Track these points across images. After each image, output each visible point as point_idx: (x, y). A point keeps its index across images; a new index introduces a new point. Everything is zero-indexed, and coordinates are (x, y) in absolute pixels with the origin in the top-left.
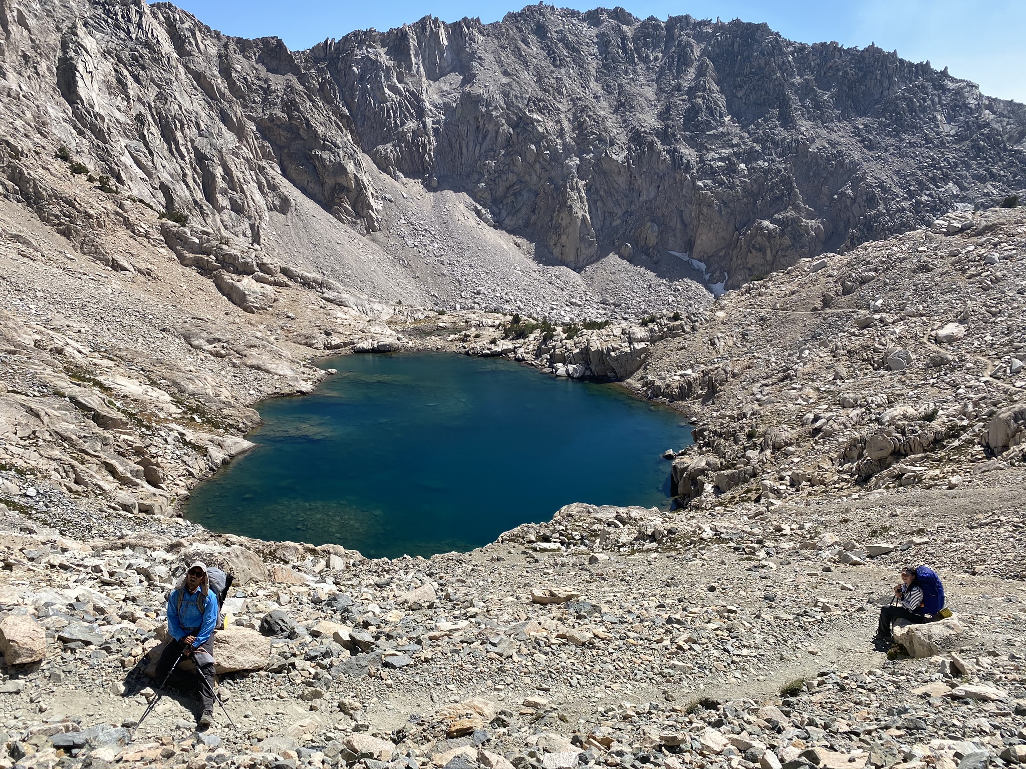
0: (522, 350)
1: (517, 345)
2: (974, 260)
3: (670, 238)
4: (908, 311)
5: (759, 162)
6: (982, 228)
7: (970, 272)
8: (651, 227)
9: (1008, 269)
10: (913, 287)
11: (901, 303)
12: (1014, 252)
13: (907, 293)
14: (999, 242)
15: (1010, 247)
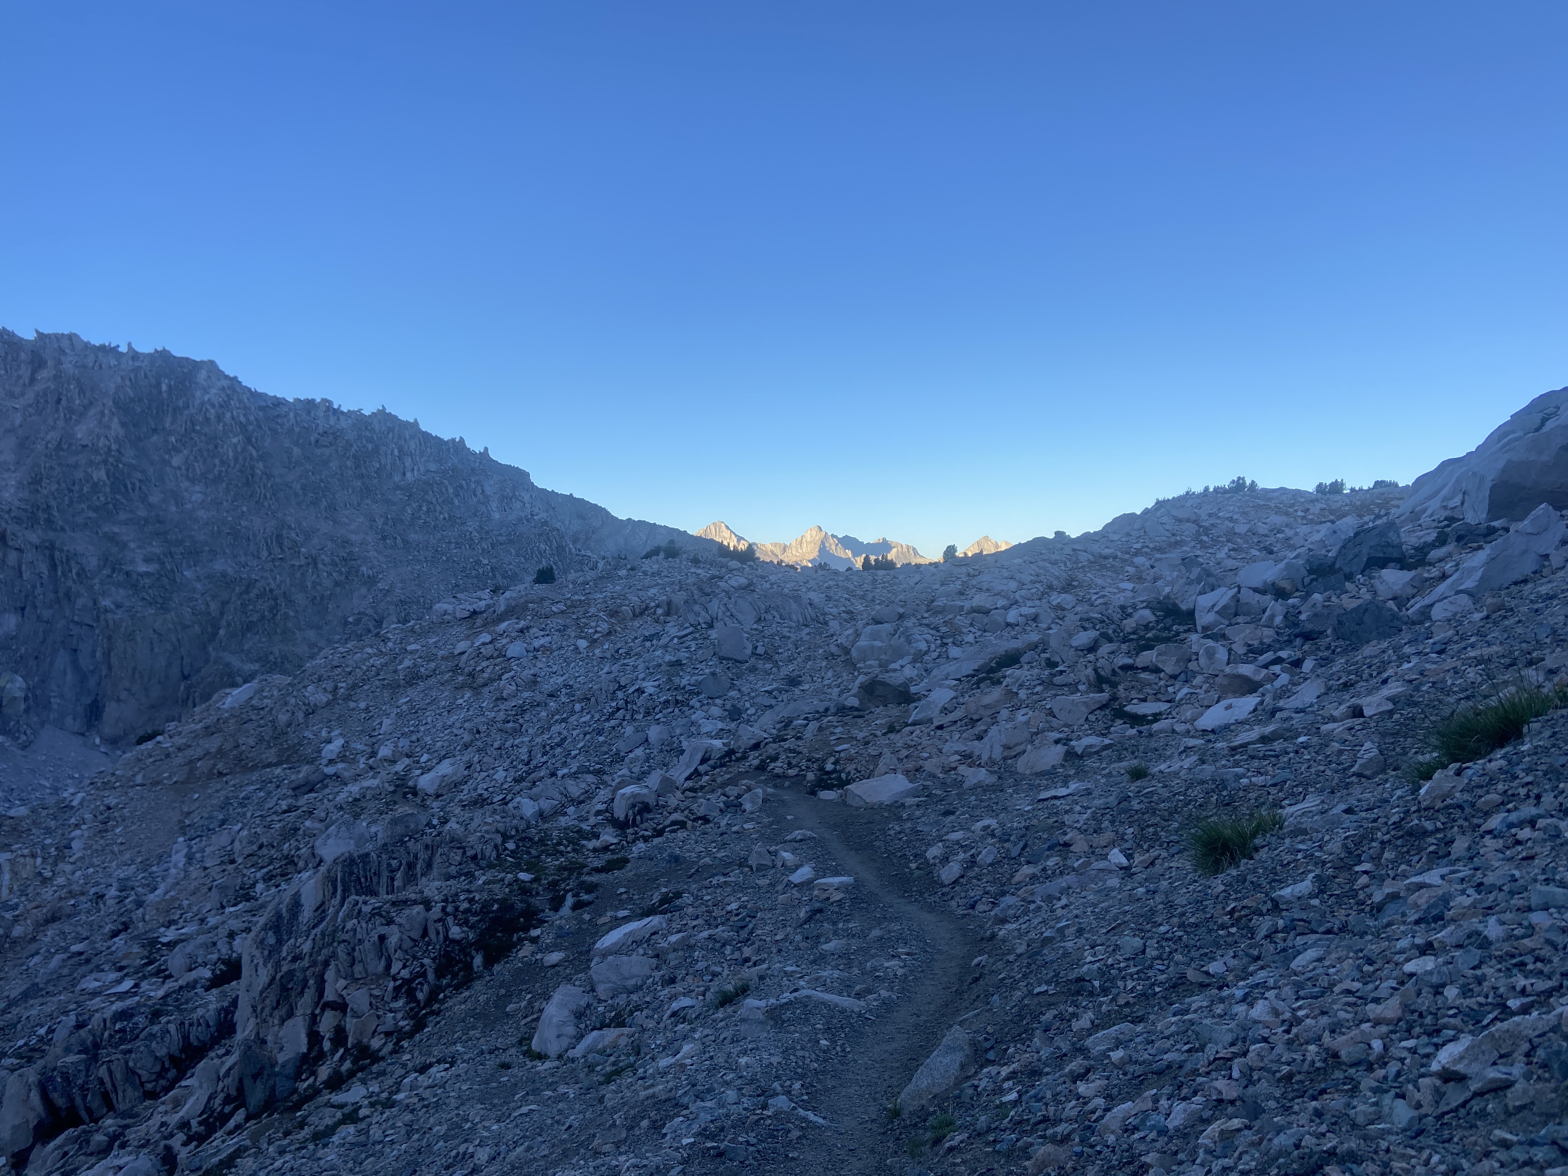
2: (492, 657)
3: (52, 700)
4: (385, 751)
5: (219, 565)
6: (502, 608)
7: (486, 675)
8: (12, 681)
9: (539, 665)
10: (395, 711)
11: (374, 740)
12: (548, 639)
13: (387, 722)
14: (528, 628)
15: (542, 633)
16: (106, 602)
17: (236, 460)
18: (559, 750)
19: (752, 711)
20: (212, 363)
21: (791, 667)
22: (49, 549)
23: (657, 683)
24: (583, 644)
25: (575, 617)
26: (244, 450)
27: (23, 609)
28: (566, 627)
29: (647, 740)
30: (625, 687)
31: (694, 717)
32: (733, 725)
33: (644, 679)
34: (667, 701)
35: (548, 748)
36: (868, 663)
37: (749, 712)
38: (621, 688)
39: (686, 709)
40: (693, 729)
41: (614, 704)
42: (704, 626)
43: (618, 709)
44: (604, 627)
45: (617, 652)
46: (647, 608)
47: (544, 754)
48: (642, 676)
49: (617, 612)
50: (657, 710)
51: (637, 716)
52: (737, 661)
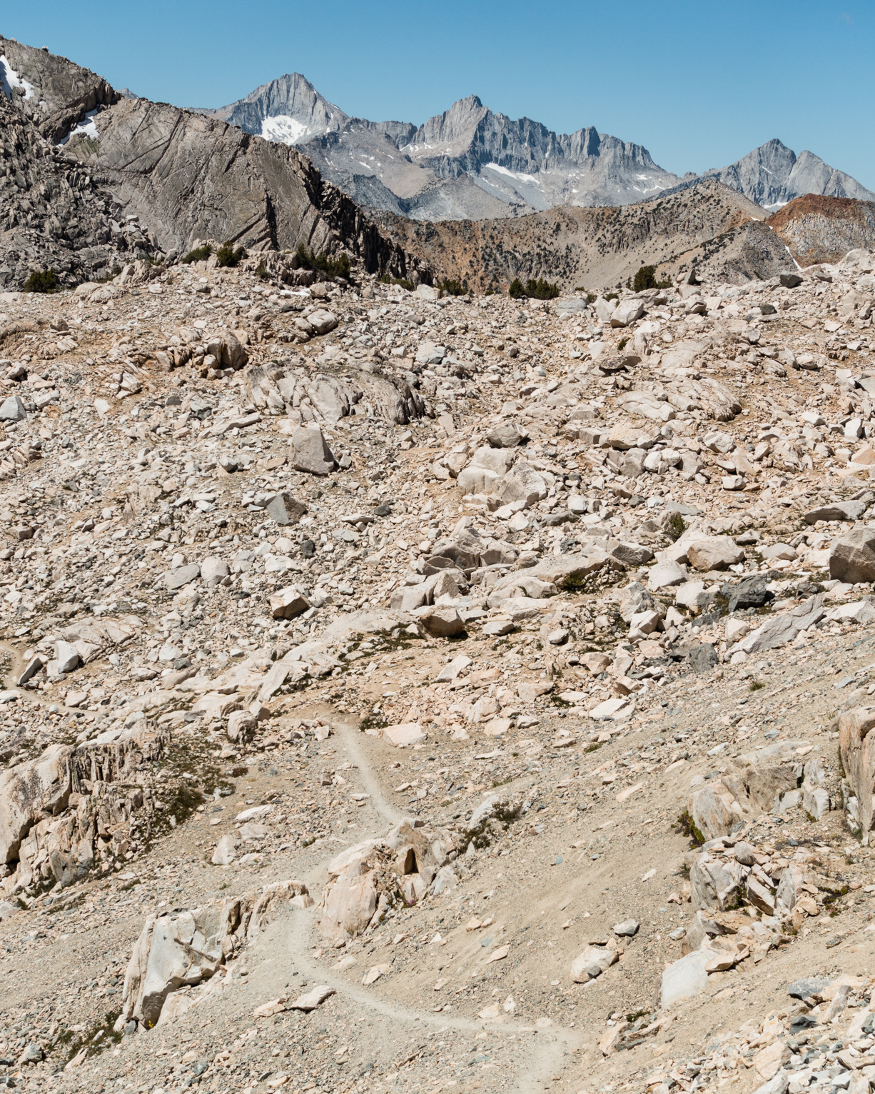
9: (46, 433)
12: (54, 393)
14: (26, 373)
15: (47, 383)
18: (87, 574)
19: (329, 547)
21: (382, 488)
23: (211, 496)
25: (90, 361)
28: (79, 377)
29: (199, 575)
30: (169, 494)
31: (257, 550)
32: (304, 565)
33: (194, 486)
34: (224, 525)
35: (74, 568)
36: (477, 496)
37: (326, 548)
38: (165, 495)
39: (249, 538)
40: (256, 565)
41: (156, 517)
42: (274, 411)
43: (162, 526)
45: (154, 431)
46: (190, 356)
47: (69, 577)
48: (191, 481)
49: (149, 358)
50: (212, 534)
51: (186, 539)
52: (315, 474)
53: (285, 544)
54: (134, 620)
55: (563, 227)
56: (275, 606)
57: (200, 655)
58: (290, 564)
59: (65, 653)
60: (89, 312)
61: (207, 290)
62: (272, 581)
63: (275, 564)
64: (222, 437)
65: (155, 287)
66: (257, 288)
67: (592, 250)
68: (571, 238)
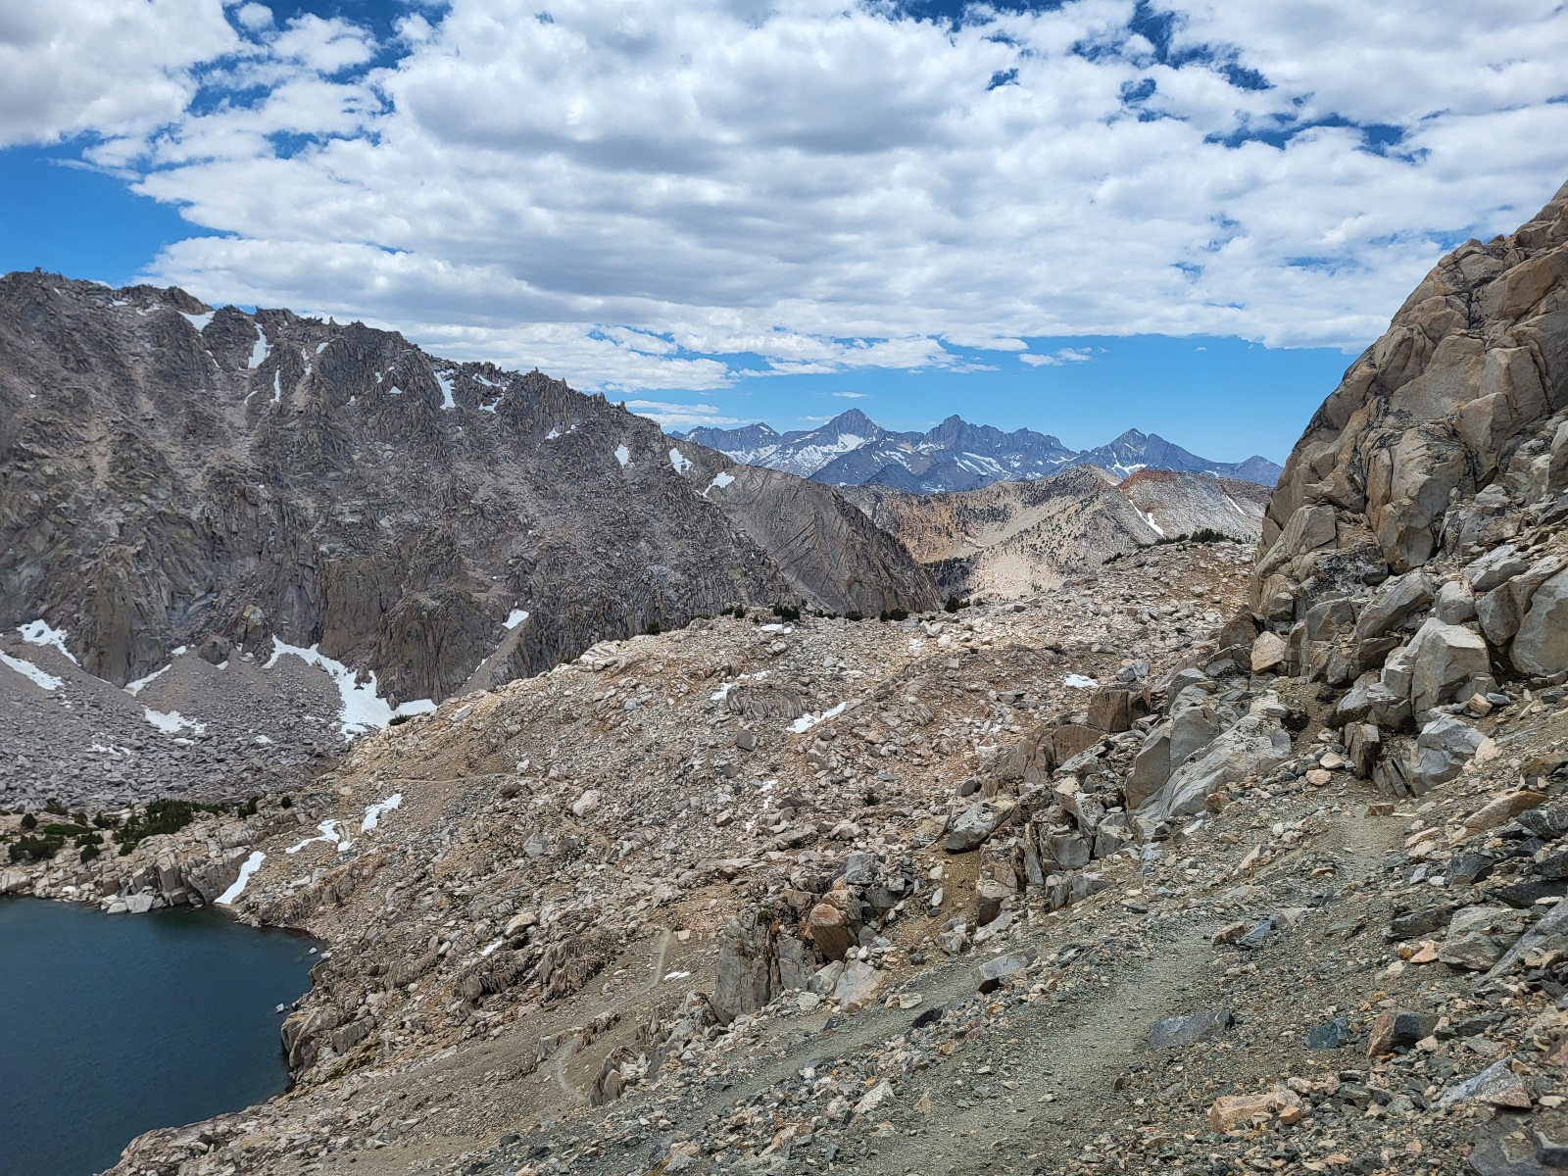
0: (44, 882)
1: (35, 875)
2: (615, 708)
3: (285, 627)
4: (553, 773)
5: (407, 517)
6: (623, 665)
7: (611, 722)
8: (254, 612)
9: (644, 717)
10: (558, 743)
11: (546, 762)
12: (650, 695)
13: (554, 751)
14: (638, 684)
15: (647, 690)
16: (323, 548)
17: (418, 421)
18: (646, 801)
20: (397, 333)
22: (279, 503)
24: (671, 701)
25: (667, 677)
26: (425, 412)
27: (260, 553)
28: (662, 686)
29: (690, 804)
31: (716, 791)
32: (735, 799)
34: (704, 778)
35: (641, 797)
37: (746, 790)
38: (683, 760)
39: (713, 785)
40: (714, 799)
41: (678, 771)
43: (679, 777)
44: (685, 688)
46: (715, 671)
47: (638, 802)
48: (695, 753)
49: (694, 675)
50: (698, 783)
51: (688, 785)
52: (748, 750)
53: (728, 788)
54: (658, 829)
55: (1002, 494)
56: (718, 821)
57: (683, 847)
58: (729, 798)
59: (627, 845)
60: (672, 648)
61: (729, 632)
62: (719, 808)
63: (723, 798)
64: (713, 727)
65: (704, 632)
66: (753, 629)
67: (1019, 505)
68: (1007, 500)
